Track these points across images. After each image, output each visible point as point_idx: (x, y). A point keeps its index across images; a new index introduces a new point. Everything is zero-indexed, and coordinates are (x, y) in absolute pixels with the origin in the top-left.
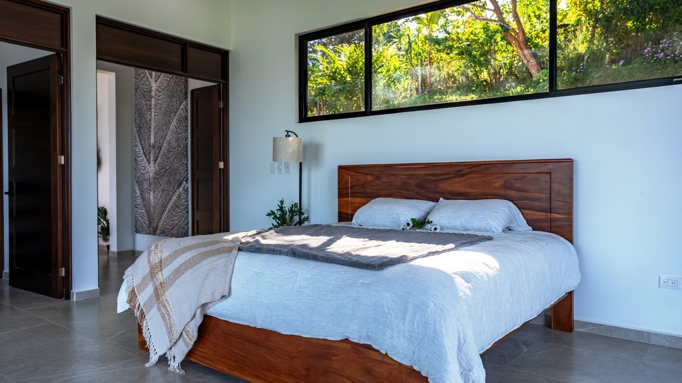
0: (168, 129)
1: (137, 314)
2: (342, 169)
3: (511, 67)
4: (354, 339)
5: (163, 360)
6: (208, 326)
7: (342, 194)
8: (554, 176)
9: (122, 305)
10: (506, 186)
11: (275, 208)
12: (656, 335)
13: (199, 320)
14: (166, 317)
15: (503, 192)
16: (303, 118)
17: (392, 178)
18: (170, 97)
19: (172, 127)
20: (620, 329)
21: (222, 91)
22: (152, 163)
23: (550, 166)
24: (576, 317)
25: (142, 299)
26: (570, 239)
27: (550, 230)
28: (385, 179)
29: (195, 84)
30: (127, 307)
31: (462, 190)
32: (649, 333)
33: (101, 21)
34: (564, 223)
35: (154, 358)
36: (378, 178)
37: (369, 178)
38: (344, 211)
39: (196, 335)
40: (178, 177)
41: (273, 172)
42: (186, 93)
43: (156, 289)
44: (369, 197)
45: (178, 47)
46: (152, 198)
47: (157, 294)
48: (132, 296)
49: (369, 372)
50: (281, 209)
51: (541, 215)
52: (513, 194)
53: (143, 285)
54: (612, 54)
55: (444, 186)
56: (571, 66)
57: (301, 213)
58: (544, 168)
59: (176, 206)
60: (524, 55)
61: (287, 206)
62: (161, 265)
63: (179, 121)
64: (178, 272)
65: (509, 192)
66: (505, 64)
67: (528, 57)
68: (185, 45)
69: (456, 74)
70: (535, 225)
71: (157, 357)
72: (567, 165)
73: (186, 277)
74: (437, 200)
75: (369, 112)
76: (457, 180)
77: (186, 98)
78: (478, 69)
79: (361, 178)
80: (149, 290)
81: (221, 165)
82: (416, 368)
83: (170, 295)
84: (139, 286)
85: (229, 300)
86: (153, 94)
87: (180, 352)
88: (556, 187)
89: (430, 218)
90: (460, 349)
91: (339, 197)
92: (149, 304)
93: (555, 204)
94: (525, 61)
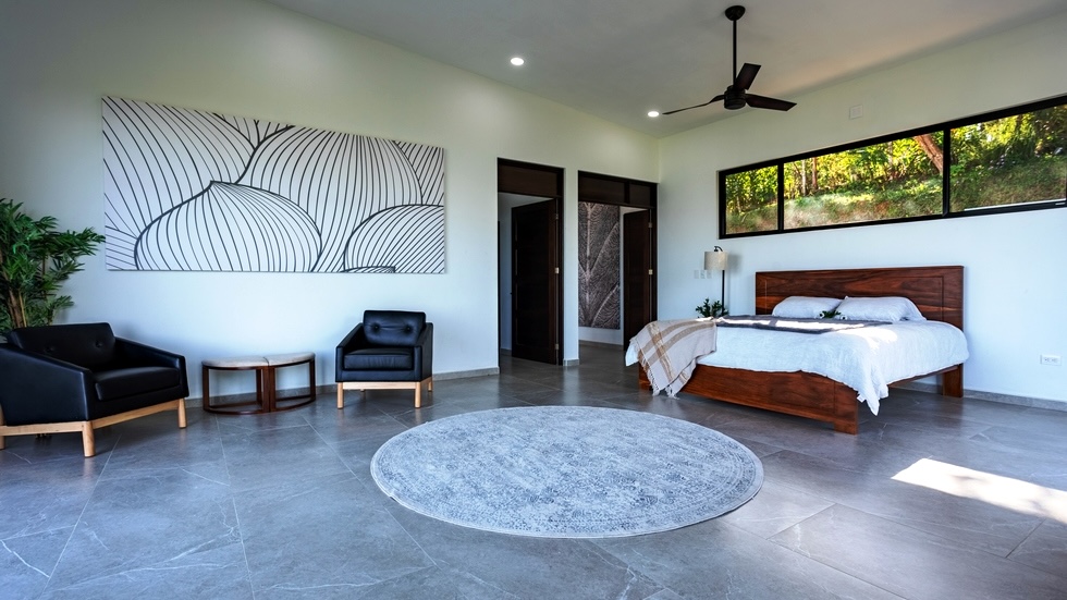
0: (602, 244)
1: (644, 365)
2: (759, 275)
3: (912, 162)
4: (805, 370)
5: (663, 392)
6: (700, 370)
7: (759, 293)
8: (946, 279)
9: (631, 358)
10: (903, 287)
11: (702, 305)
12: (1037, 400)
13: (693, 367)
14: (666, 367)
15: (901, 292)
16: (723, 235)
17: (804, 282)
18: (605, 219)
19: (606, 242)
20: (1005, 396)
21: (651, 214)
22: (588, 271)
23: (942, 271)
24: (965, 387)
25: (646, 357)
26: (960, 327)
27: (943, 320)
28: (797, 282)
29: (625, 210)
30: (636, 360)
31: (865, 290)
32: (1031, 399)
33: (581, 174)
34: (954, 315)
35: (656, 392)
36: (791, 281)
37: (783, 282)
38: (760, 306)
39: (690, 375)
40: (611, 282)
41: (696, 277)
42: (619, 217)
43: (658, 351)
44: (783, 296)
45: (622, 185)
46: (587, 298)
47: (659, 353)
48: (640, 354)
49: (814, 389)
50: (706, 306)
51: (935, 309)
52: (910, 292)
53: (647, 347)
54: (1045, 141)
55: (849, 287)
56: (988, 159)
57: (724, 309)
58: (937, 274)
59: (609, 304)
60: (929, 150)
61: (711, 304)
62: (660, 335)
63: (612, 238)
64: (674, 340)
65: (906, 291)
66: (905, 160)
67: (934, 152)
68: (627, 183)
69: (846, 174)
70: (929, 316)
71: (658, 392)
72: (958, 271)
73: (682, 342)
74: (843, 298)
75: (781, 230)
76: (860, 282)
77: (619, 221)
78: (872, 166)
79: (776, 282)
80: (653, 350)
81: (651, 272)
82: (846, 383)
83: (668, 353)
84: (645, 348)
85: (715, 354)
86: (589, 217)
87: (676, 388)
88: (947, 287)
89: (839, 310)
90: (872, 374)
91: (757, 295)
92: (653, 359)
93: (947, 300)
94: (930, 156)
